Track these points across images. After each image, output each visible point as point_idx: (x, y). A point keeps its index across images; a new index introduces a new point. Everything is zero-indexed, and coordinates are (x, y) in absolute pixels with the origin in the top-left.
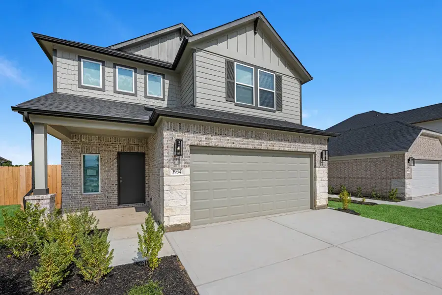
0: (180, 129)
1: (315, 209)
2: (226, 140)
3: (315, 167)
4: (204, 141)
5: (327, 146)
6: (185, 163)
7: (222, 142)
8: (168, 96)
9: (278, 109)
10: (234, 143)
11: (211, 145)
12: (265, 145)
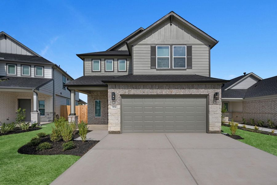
0: (115, 87)
1: (209, 133)
2: (139, 91)
3: (209, 104)
4: (127, 92)
5: (221, 90)
6: (118, 103)
7: (137, 92)
8: (129, 69)
9: (188, 67)
10: (144, 92)
11: (131, 94)
12: (165, 92)
